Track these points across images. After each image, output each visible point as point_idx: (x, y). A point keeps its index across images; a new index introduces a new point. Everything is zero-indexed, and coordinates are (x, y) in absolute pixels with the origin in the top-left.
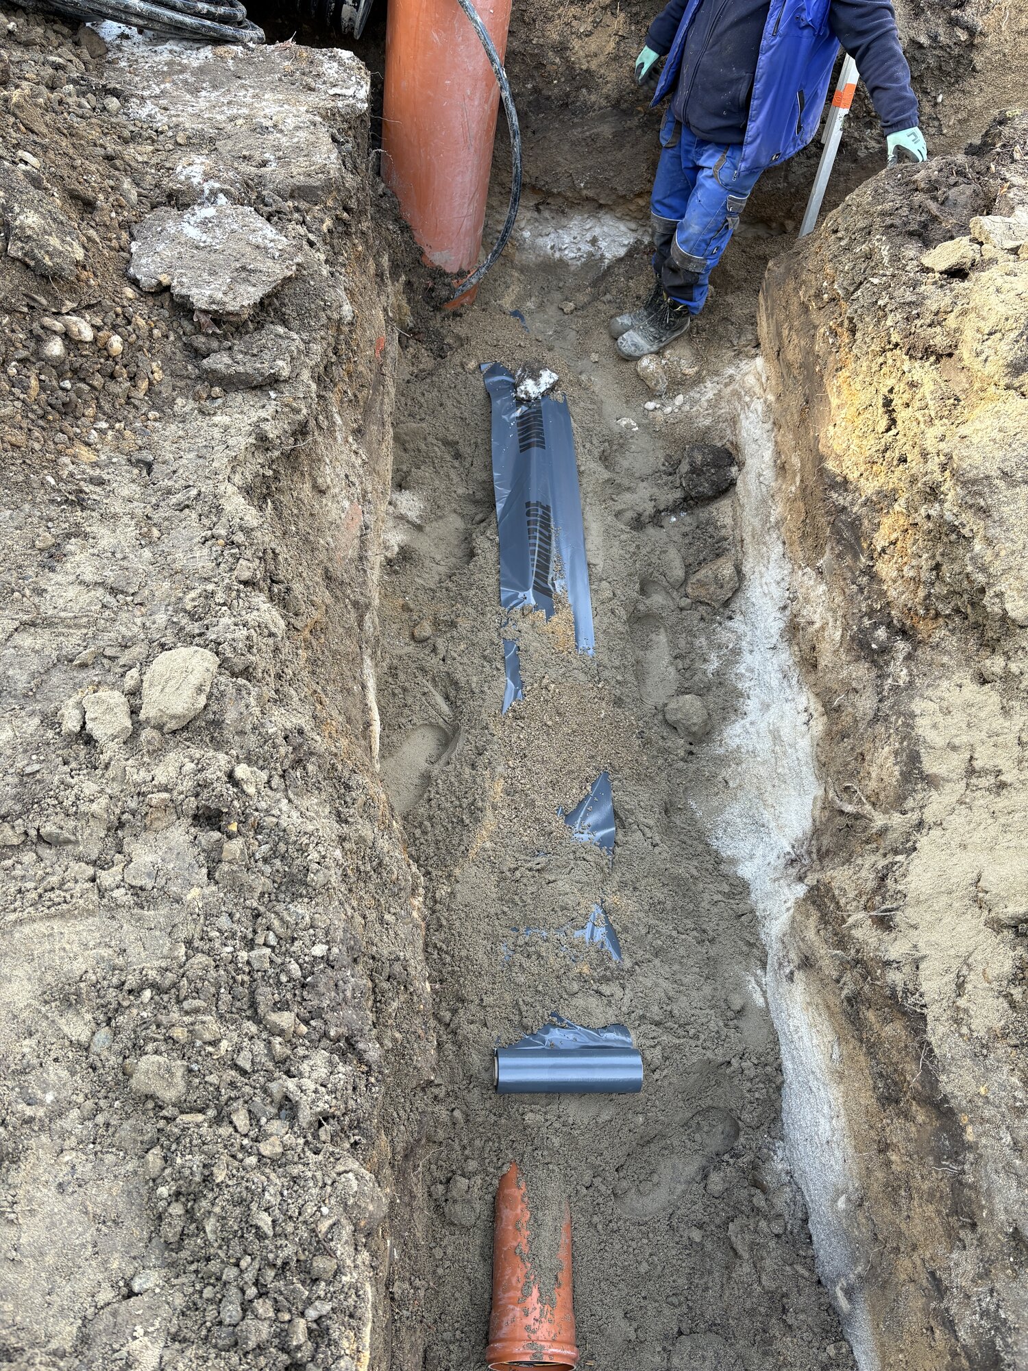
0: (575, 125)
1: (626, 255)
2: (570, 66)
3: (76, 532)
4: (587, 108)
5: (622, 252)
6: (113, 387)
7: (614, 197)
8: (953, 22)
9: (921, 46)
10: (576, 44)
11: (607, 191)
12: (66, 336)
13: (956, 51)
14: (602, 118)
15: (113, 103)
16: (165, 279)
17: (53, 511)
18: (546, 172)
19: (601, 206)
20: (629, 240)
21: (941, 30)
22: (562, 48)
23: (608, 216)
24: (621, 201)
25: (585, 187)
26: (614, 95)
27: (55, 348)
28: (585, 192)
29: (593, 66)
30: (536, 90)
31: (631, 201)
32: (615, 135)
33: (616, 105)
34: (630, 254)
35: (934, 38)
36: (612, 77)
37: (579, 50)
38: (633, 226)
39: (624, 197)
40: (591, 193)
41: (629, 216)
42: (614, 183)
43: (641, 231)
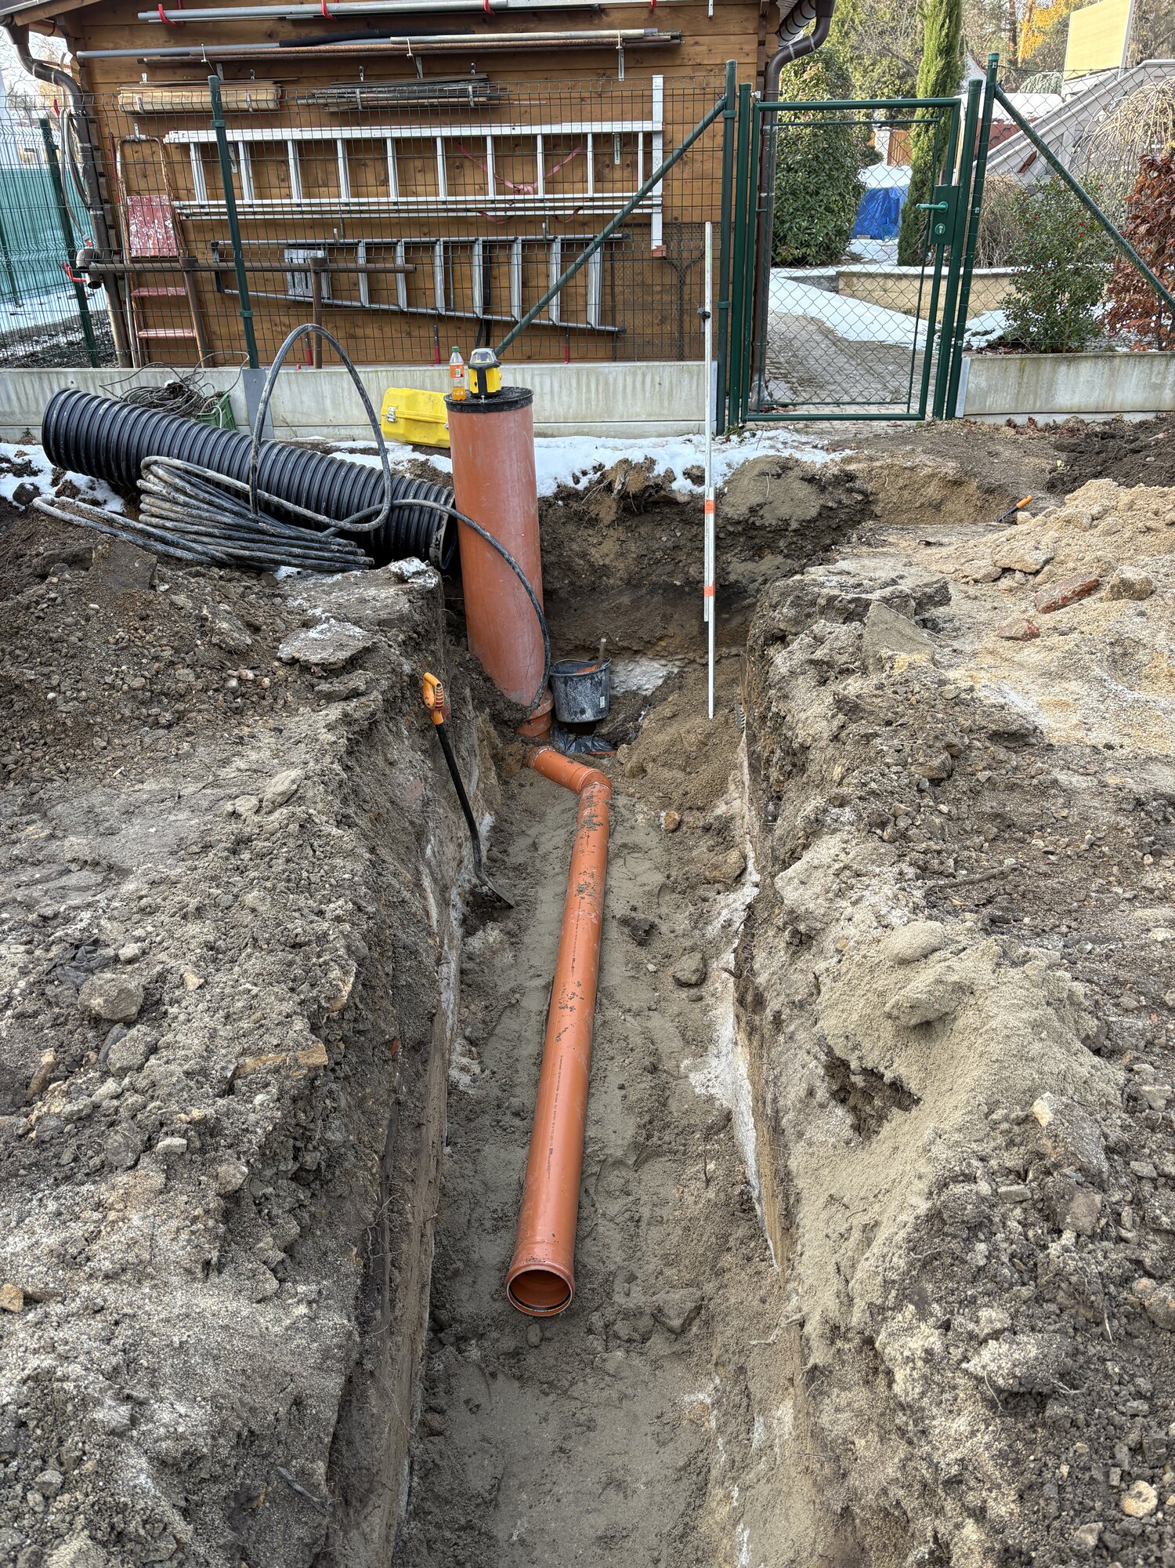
0: (603, 601)
1: (663, 683)
2: (592, 565)
3: (239, 754)
4: (608, 589)
5: (660, 682)
6: (265, 703)
7: (642, 644)
8: (850, 491)
9: (831, 509)
10: (593, 551)
11: (637, 641)
12: (240, 678)
13: (858, 507)
14: (621, 593)
15: (278, 600)
16: (297, 655)
17: (227, 747)
18: (590, 635)
19: (636, 652)
20: (663, 672)
21: (843, 497)
22: (584, 555)
23: (643, 659)
24: (649, 646)
25: (620, 640)
26: (626, 576)
27: (233, 683)
28: (621, 644)
29: (607, 561)
30: (571, 583)
31: (655, 645)
32: (632, 602)
33: (629, 583)
34: (665, 682)
35: (840, 502)
36: (622, 566)
37: (595, 555)
38: (663, 662)
39: (649, 642)
40: (625, 644)
41: (658, 656)
42: (640, 633)
43: (670, 665)
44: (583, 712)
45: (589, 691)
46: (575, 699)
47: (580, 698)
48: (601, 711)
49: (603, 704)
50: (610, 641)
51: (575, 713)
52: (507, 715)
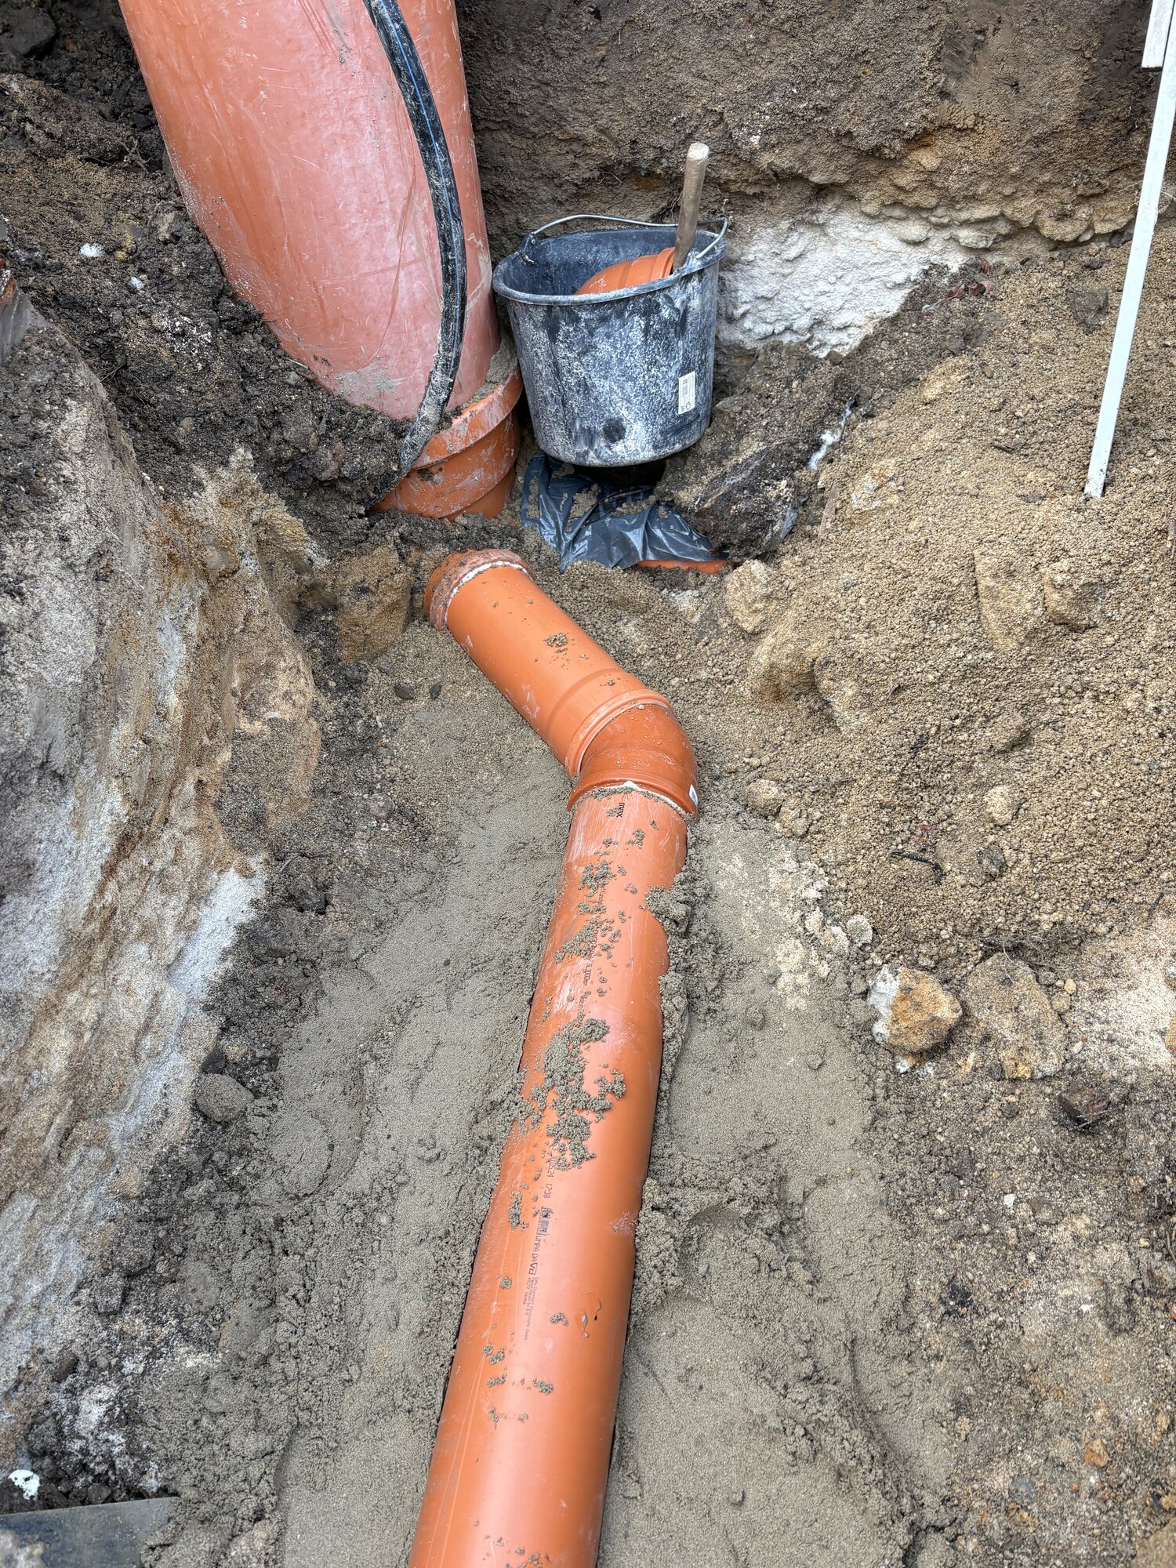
1: (904, 309)
5: (892, 303)
7: (848, 158)
11: (829, 147)
18: (654, 122)
19: (822, 192)
20: (911, 263)
23: (845, 217)
24: (872, 167)
25: (766, 146)
28: (765, 159)
31: (896, 162)
34: (912, 305)
38: (915, 229)
39: (875, 153)
40: (783, 159)
41: (900, 206)
42: (843, 118)
43: (938, 240)
44: (615, 431)
45: (636, 359)
46: (585, 387)
47: (603, 386)
48: (682, 425)
49: (688, 396)
50: (726, 150)
51: (590, 436)
52: (328, 461)
